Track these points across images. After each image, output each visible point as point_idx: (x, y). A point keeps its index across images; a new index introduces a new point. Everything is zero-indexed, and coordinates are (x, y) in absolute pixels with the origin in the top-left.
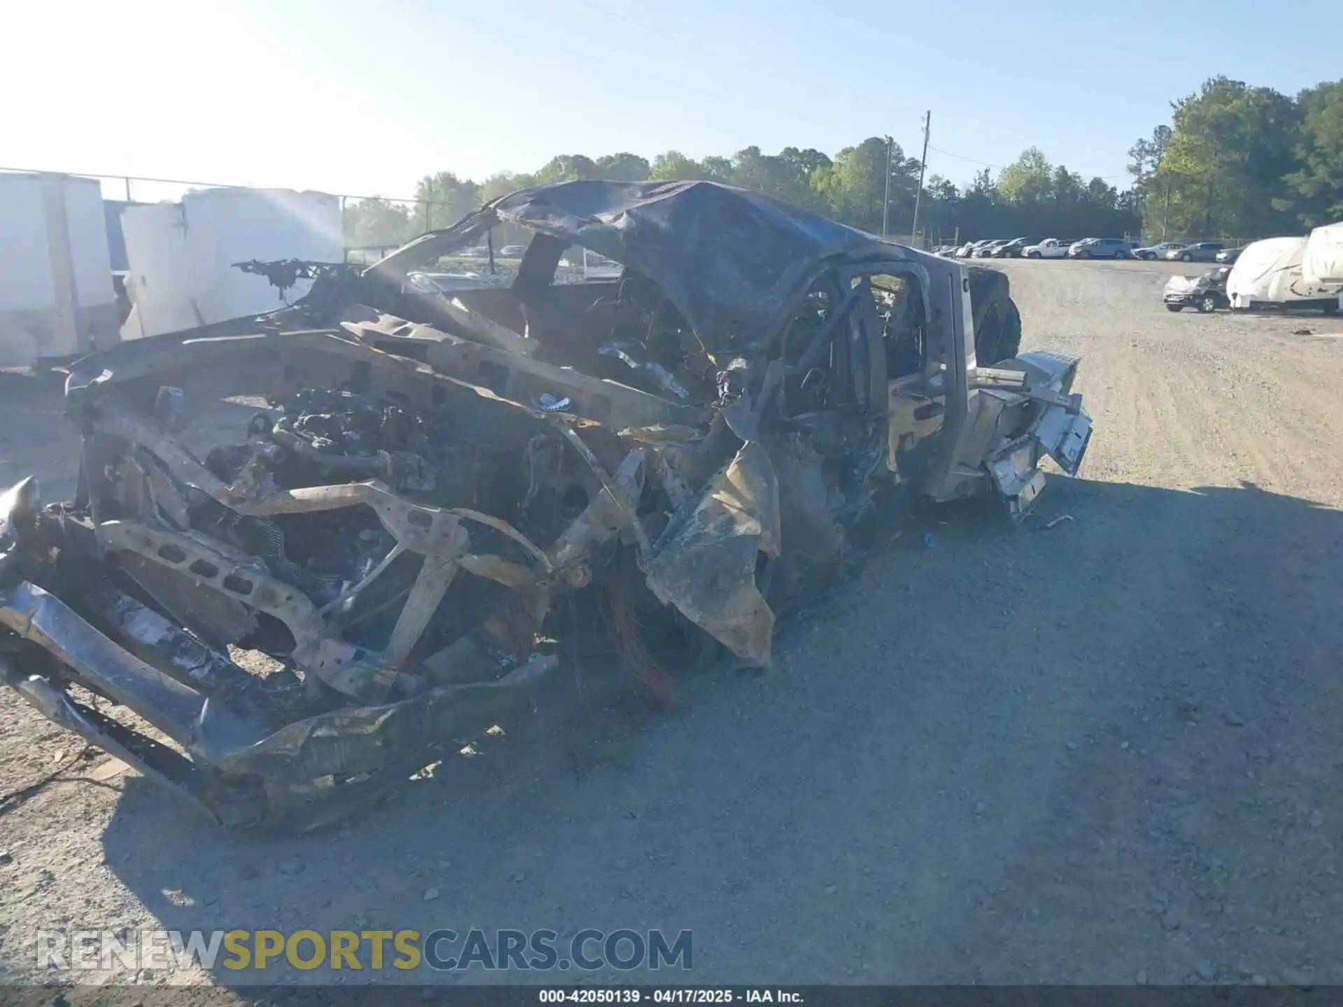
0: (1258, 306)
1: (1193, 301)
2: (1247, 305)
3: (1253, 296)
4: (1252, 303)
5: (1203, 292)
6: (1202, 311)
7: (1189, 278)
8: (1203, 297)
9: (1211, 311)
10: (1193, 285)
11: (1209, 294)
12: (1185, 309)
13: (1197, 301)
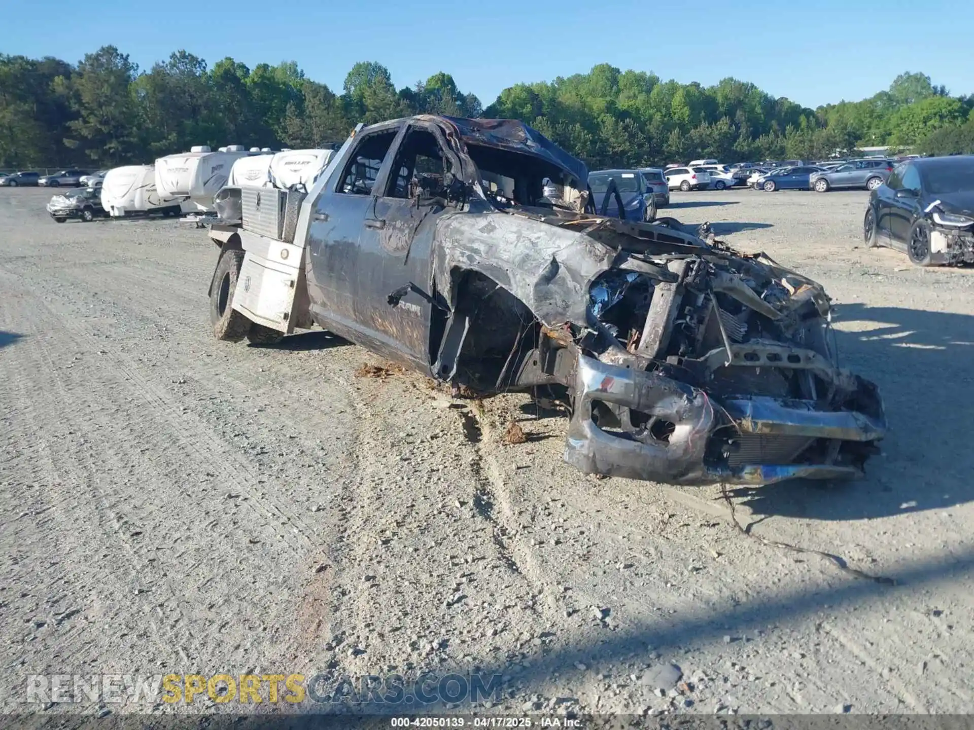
0: (130, 214)
1: (75, 214)
2: (123, 214)
3: (124, 207)
4: (126, 212)
5: (82, 207)
6: (85, 220)
7: (67, 197)
8: (82, 211)
9: (91, 221)
10: (73, 202)
11: (88, 208)
12: (68, 220)
13: (80, 213)
